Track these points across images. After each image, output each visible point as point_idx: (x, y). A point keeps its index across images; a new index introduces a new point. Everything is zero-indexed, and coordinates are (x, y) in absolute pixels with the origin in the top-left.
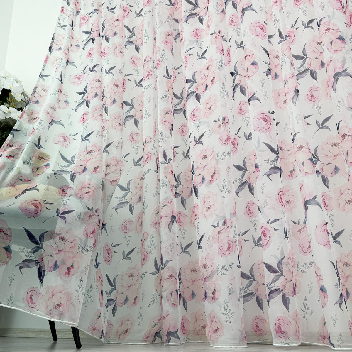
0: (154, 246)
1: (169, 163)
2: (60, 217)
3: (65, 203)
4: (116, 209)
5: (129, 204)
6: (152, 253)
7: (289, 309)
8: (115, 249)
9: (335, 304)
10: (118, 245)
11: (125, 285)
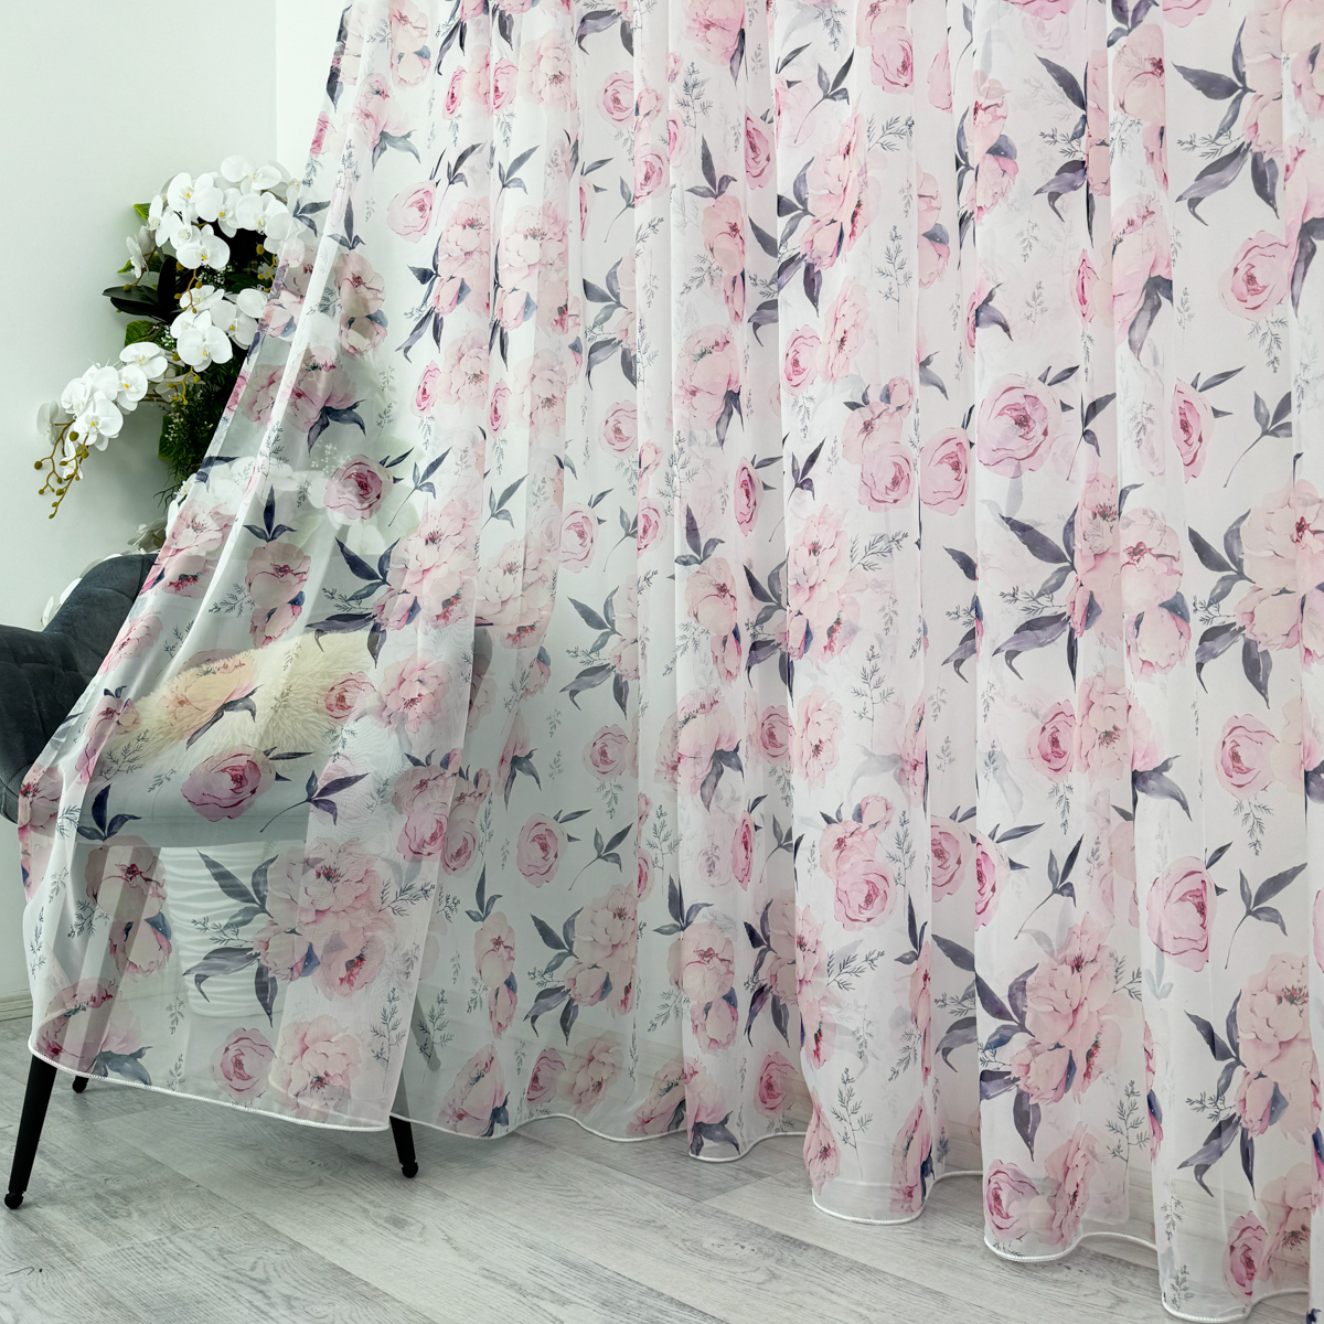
0: (668, 842)
1: (706, 557)
2: (316, 803)
3: (340, 749)
4: (573, 693)
5: (612, 676)
6: (660, 864)
7: (1032, 1143)
8: (572, 827)
9: (1181, 1167)
10: (580, 813)
11: (603, 939)
